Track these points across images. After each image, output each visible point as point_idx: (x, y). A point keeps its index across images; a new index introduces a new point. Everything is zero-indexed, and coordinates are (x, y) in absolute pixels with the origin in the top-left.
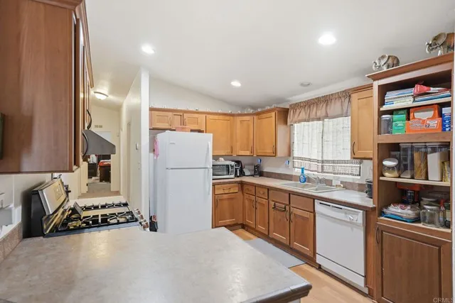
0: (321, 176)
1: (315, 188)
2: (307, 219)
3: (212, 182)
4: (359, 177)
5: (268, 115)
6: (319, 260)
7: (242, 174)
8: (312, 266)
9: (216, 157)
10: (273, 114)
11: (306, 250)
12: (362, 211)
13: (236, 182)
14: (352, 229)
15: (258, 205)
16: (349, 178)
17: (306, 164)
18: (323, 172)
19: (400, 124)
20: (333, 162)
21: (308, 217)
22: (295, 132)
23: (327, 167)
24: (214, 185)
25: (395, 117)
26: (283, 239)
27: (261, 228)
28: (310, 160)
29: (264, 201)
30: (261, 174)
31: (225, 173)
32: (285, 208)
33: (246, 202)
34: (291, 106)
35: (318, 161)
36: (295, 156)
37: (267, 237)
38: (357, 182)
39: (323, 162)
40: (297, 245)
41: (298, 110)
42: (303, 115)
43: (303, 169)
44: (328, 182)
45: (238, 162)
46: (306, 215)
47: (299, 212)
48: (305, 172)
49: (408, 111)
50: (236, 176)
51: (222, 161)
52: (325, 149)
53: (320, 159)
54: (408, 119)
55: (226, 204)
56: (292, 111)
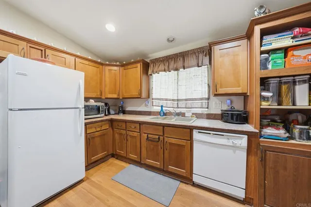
0: (178, 110)
1: (174, 119)
2: (183, 146)
3: (84, 121)
4: (207, 109)
5: (134, 66)
6: (196, 179)
7: (109, 113)
8: (187, 184)
9: (87, 99)
10: (139, 65)
11: (182, 171)
12: (247, 136)
13: (106, 120)
14: (235, 152)
15: (129, 138)
16: (199, 111)
17: (164, 103)
18: (178, 108)
19: (279, 61)
20: (186, 100)
21: (184, 144)
22: (154, 80)
23: (181, 104)
24: (86, 124)
25: (273, 56)
26: (157, 164)
27: (133, 156)
28: (166, 100)
29: (135, 134)
30: (124, 112)
31: (96, 112)
32: (159, 138)
33: (117, 136)
34: (151, 60)
35: (173, 100)
36: (153, 97)
37: (139, 163)
38: (206, 113)
39: (178, 100)
40: (172, 168)
41: (157, 64)
42: (162, 67)
43: (162, 106)
44: (183, 115)
45: (106, 104)
46: (183, 142)
47: (173, 141)
48: (164, 108)
49: (286, 50)
50: (106, 115)
51: (92, 102)
52: (179, 91)
53: (176, 98)
54: (285, 57)
55: (98, 140)
56: (152, 65)
